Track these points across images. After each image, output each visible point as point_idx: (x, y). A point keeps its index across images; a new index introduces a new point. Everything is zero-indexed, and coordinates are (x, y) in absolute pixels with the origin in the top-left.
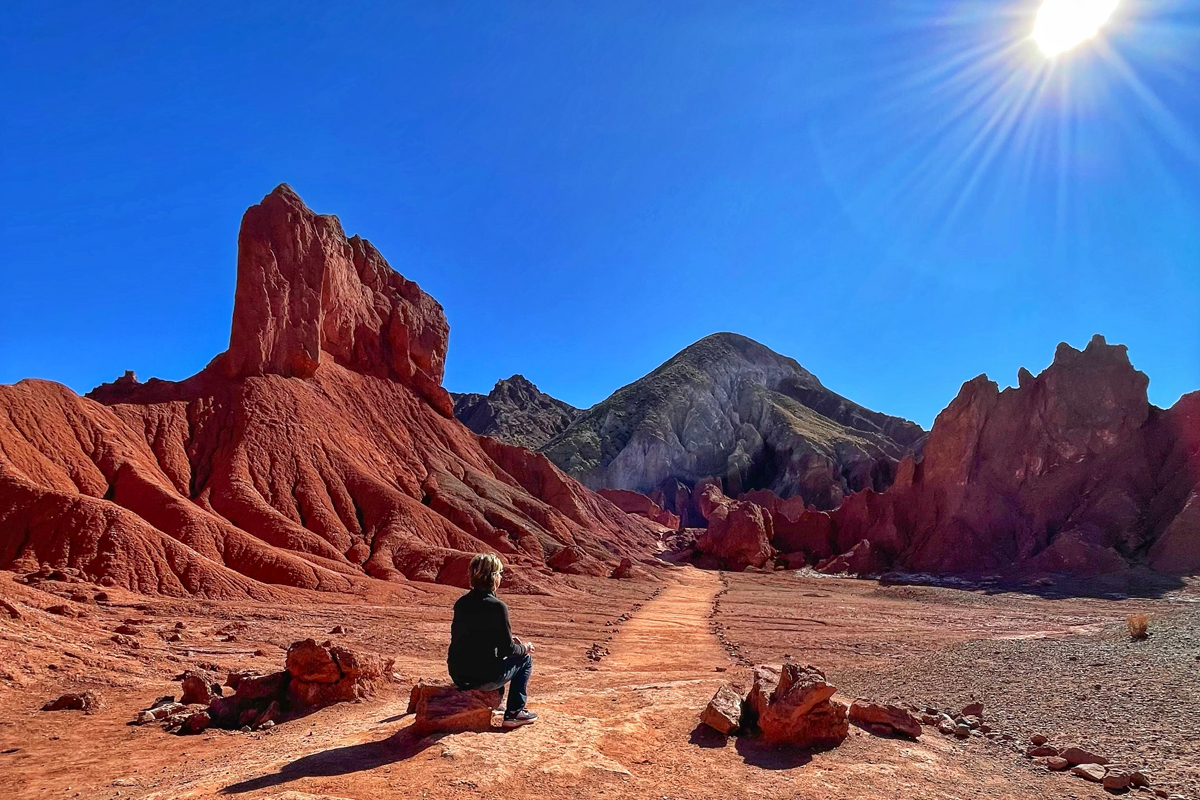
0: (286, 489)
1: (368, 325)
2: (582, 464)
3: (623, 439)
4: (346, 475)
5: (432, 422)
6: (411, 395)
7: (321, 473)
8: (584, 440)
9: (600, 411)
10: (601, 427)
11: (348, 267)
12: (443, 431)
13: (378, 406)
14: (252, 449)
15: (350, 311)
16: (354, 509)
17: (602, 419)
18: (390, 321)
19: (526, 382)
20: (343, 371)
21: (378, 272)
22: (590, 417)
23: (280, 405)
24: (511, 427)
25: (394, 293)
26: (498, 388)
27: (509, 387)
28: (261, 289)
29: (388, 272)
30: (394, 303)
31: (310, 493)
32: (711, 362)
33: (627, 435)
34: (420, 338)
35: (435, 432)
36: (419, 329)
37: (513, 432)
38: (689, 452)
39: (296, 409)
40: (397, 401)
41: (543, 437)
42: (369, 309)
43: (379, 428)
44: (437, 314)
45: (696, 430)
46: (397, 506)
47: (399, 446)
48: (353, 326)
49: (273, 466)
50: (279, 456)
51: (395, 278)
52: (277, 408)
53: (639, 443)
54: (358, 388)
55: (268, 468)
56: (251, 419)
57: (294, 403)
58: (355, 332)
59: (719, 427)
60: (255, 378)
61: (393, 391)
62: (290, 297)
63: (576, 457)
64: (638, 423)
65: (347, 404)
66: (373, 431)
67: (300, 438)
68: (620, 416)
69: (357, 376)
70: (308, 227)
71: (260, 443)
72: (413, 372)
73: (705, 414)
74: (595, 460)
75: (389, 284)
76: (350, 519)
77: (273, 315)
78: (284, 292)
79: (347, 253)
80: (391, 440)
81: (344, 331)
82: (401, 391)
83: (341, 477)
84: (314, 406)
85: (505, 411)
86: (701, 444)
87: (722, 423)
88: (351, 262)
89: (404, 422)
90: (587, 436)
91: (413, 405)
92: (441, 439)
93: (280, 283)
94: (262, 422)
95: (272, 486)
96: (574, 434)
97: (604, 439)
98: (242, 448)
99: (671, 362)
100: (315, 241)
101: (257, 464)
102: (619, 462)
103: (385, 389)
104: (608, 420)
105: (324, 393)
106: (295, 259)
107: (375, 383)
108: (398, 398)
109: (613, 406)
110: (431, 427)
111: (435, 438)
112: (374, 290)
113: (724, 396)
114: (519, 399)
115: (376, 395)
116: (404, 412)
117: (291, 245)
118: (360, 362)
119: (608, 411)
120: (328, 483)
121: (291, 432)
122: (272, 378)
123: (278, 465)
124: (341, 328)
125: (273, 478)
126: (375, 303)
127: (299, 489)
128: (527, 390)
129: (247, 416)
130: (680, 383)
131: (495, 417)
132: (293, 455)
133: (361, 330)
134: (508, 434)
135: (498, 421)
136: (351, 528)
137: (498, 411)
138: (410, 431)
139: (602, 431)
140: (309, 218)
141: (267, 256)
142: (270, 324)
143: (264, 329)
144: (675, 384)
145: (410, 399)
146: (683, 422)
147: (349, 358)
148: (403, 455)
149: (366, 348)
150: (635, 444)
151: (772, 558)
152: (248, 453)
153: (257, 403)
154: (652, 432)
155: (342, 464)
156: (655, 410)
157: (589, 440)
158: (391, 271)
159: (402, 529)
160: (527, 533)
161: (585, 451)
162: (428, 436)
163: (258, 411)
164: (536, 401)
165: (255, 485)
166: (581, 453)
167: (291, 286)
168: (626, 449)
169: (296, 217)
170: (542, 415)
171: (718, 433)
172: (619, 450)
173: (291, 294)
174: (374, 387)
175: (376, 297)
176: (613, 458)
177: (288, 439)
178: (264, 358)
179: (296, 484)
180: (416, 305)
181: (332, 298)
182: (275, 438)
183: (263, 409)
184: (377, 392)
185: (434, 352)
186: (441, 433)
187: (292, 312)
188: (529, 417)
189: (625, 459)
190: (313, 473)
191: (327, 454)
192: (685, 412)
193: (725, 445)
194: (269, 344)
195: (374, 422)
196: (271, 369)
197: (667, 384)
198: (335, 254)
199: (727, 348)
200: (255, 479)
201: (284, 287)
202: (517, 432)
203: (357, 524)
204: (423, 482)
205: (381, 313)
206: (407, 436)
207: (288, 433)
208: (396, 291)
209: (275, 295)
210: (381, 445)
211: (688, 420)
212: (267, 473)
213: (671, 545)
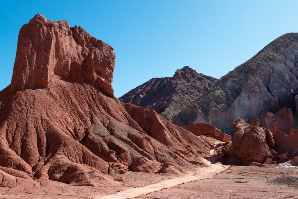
0: (18, 138)
1: (77, 62)
2: (216, 107)
3: (237, 93)
4: (47, 130)
5: (101, 100)
6: (94, 89)
7: (36, 130)
8: (216, 95)
9: (225, 79)
10: (225, 87)
11: (70, 39)
12: (105, 104)
13: (77, 96)
14: (10, 122)
15: (69, 57)
16: (45, 145)
17: (225, 84)
18: (87, 58)
19: (191, 69)
20: (63, 83)
21: (85, 39)
22: (220, 83)
23: (27, 101)
24: (182, 91)
25: (91, 46)
26: (177, 74)
27: (182, 73)
28: (24, 56)
29: (89, 38)
30: (91, 50)
31: (28, 139)
32: (283, 48)
33: (239, 90)
34: (101, 64)
35: (101, 105)
36: (101, 59)
37: (184, 94)
38: (273, 96)
39: (34, 103)
40: (86, 93)
41: (199, 94)
42: (79, 55)
43: (74, 106)
44: (110, 52)
45: (276, 84)
46: (63, 143)
47: (81, 113)
48: (70, 63)
49: (16, 129)
50: (20, 124)
51: (93, 40)
52: (26, 103)
53: (245, 94)
54: (68, 89)
55: (14, 130)
56: (13, 109)
57: (34, 100)
58: (71, 66)
59: (289, 81)
60: (21, 91)
61: (85, 88)
62: (36, 57)
63: (213, 104)
64: (244, 84)
65: (61, 97)
66: (70, 107)
67: (31, 115)
68: (235, 81)
69: (69, 84)
70: (45, 28)
71: (14, 119)
72: (95, 78)
73: (281, 75)
74: (223, 104)
75: (89, 43)
76: (42, 150)
77: (29, 65)
78: (34, 55)
79: (69, 34)
80: (78, 111)
81: (66, 65)
82: (89, 87)
83: (45, 131)
84: (43, 100)
85: (180, 84)
86: (280, 91)
87: (291, 79)
88: (72, 37)
89: (87, 102)
90: (218, 92)
91: (94, 93)
92: (104, 108)
93: (33, 53)
94: (18, 110)
95: (13, 138)
96: (211, 93)
97: (227, 93)
98: (6, 123)
99: (262, 51)
100: (49, 33)
101: (10, 129)
102: (235, 104)
103: (82, 88)
104: (229, 84)
105: (51, 94)
106: (39, 42)
107: (77, 86)
108: (87, 91)
109: (231, 76)
110: (100, 103)
111: (101, 107)
112: (82, 46)
113: (292, 65)
114: (187, 77)
115: (76, 91)
116: (89, 97)
117: (38, 37)
118: (72, 78)
119: (228, 79)
120: (38, 134)
121: (29, 113)
122: (27, 91)
123: (19, 128)
124: (64, 65)
125: (15, 134)
126: (82, 52)
127: (25, 138)
128: (191, 73)
129: (12, 107)
130: (266, 61)
131: (175, 87)
132: (26, 123)
133: (74, 64)
134: (181, 95)
135: (176, 89)
136: (41, 154)
137: (176, 84)
138: (89, 105)
139: (226, 89)
140: (46, 25)
141: (28, 43)
142: (28, 69)
143: (25, 71)
144: (264, 62)
145: (93, 91)
146: (269, 81)
147: (67, 77)
148: (81, 117)
149: (75, 71)
150: (243, 94)
151: (270, 157)
152: (8, 124)
153: (18, 102)
154: (252, 87)
155: (47, 125)
156: (253, 77)
157: (219, 94)
158: (90, 37)
159: (60, 154)
160: (125, 151)
161: (218, 100)
162: (98, 107)
163: (17, 106)
164: (196, 78)
165: (6, 138)
166: (215, 101)
167: (37, 53)
168: (239, 97)
169: (41, 26)
170: (198, 84)
171: (289, 84)
172: (235, 98)
173: (37, 56)
174: (77, 88)
175: (83, 49)
176: (232, 102)
177: (27, 116)
178: (24, 82)
179: (24, 136)
180: (100, 49)
181: (61, 53)
182: (21, 116)
183: (20, 104)
184: (78, 90)
185: (107, 68)
186: (104, 105)
187: (37, 63)
188: (192, 86)
189: (239, 103)
190: (32, 130)
191: (42, 121)
192: (270, 75)
193: (294, 90)
194: (27, 77)
195: (72, 103)
196: (27, 87)
197: (260, 62)
198: (63, 35)
199: (291, 40)
200: (7, 135)
201: (34, 53)
202: (185, 94)
203: (44, 152)
204: (87, 129)
205: (84, 55)
206: (87, 108)
207: (27, 114)
208: (93, 45)
209: (30, 58)
210: (72, 114)
211: (272, 80)
212: (13, 132)
213: (219, 151)
